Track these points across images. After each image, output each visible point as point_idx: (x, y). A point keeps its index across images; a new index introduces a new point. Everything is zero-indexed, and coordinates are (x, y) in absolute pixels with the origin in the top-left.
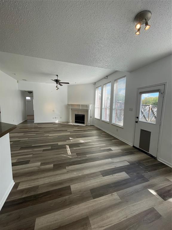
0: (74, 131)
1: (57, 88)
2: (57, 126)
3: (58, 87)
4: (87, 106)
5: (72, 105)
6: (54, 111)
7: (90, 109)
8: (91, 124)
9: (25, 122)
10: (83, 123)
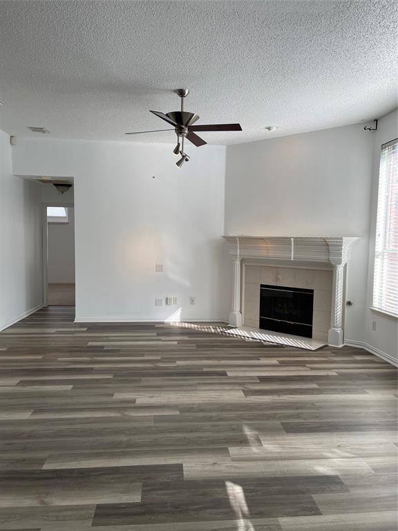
0: (263, 380)
1: (179, 157)
2: (173, 342)
3: (185, 152)
4: (329, 246)
5: (245, 240)
6: (160, 268)
7: (345, 258)
8: (350, 342)
9: (39, 316)
10: (307, 333)
